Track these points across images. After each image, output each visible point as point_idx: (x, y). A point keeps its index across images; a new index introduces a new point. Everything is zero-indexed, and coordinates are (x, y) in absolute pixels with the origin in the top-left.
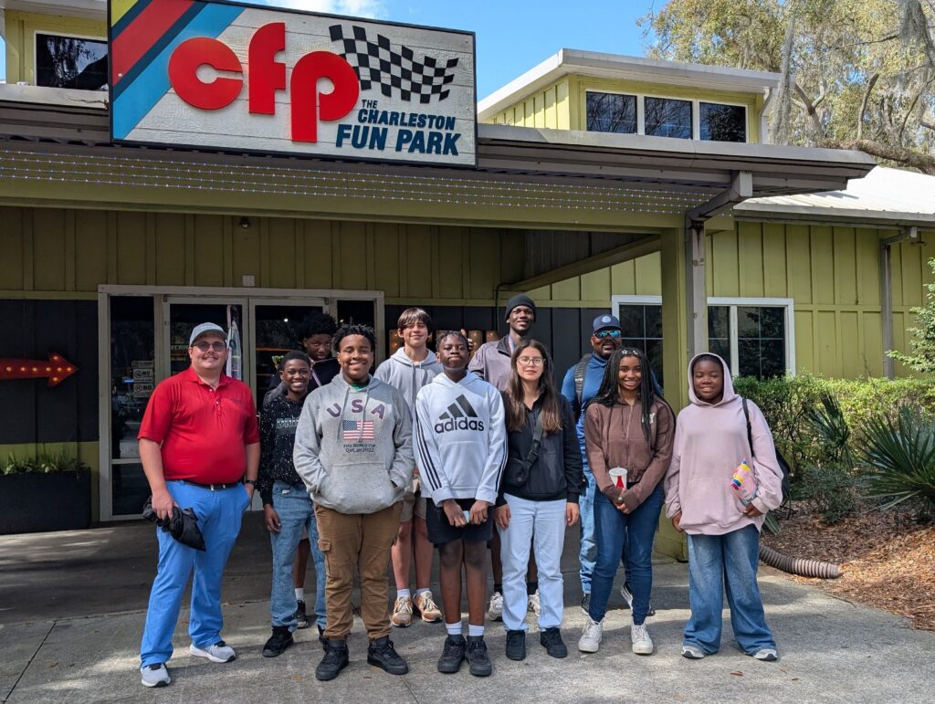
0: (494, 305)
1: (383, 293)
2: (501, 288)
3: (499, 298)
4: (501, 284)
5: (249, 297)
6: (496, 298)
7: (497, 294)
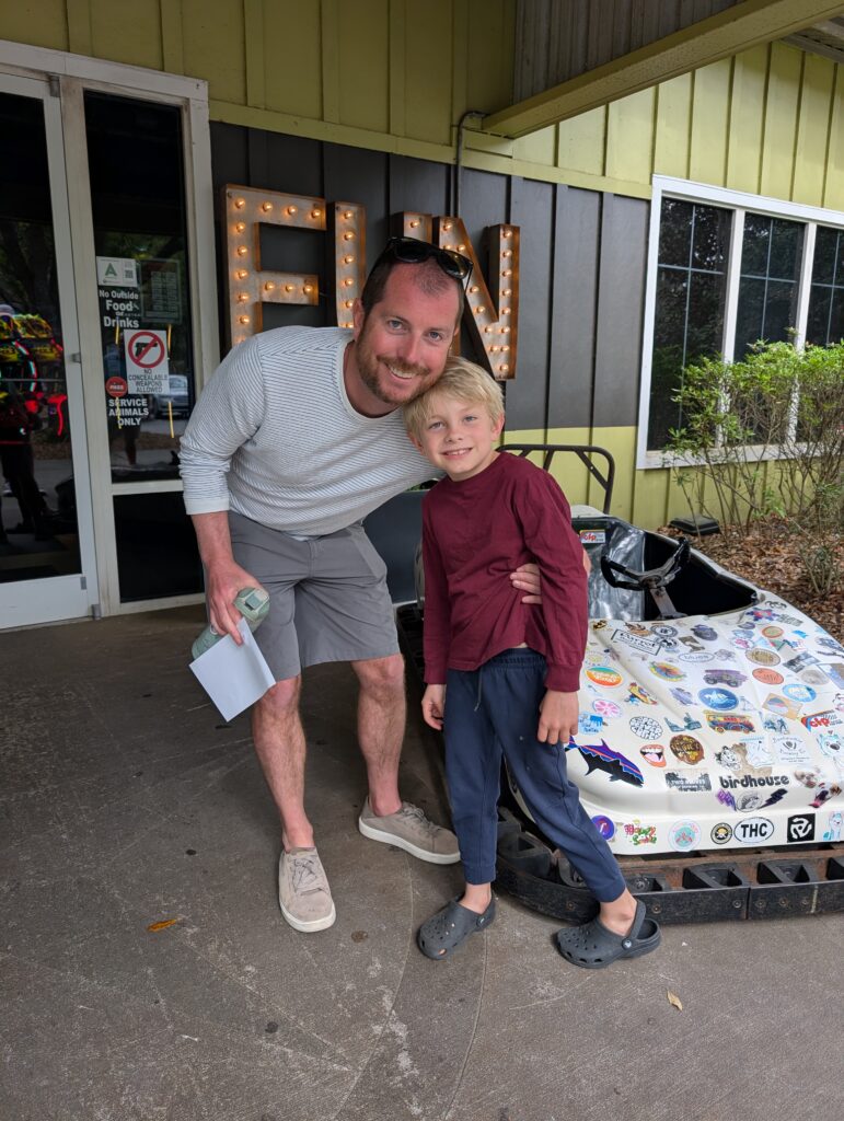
0: (451, 162)
1: (204, 87)
2: (468, 122)
3: (463, 145)
4: (468, 113)
6: (456, 142)
7: (459, 134)
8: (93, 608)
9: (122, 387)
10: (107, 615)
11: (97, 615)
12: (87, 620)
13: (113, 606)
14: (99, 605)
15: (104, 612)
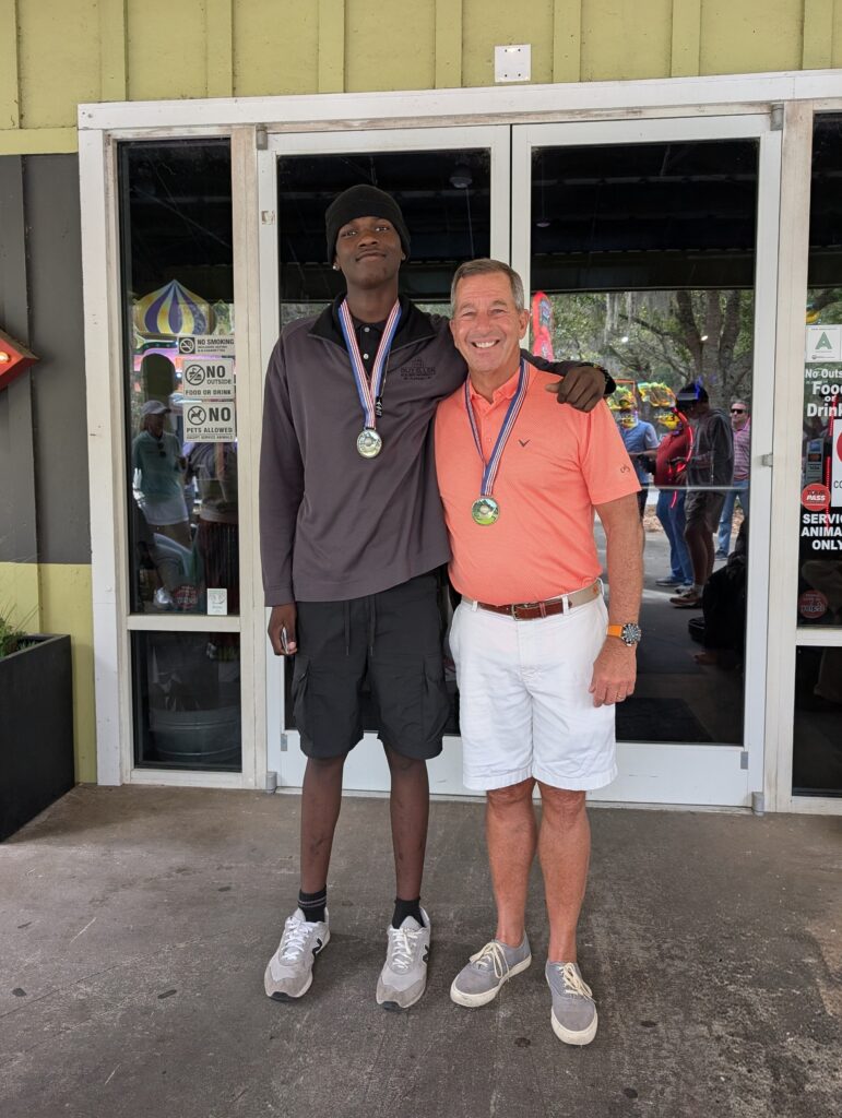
5: (512, 120)
8: (754, 796)
9: (823, 498)
10: (772, 810)
11: (759, 808)
12: (744, 812)
13: (781, 798)
14: (762, 794)
15: (768, 806)
